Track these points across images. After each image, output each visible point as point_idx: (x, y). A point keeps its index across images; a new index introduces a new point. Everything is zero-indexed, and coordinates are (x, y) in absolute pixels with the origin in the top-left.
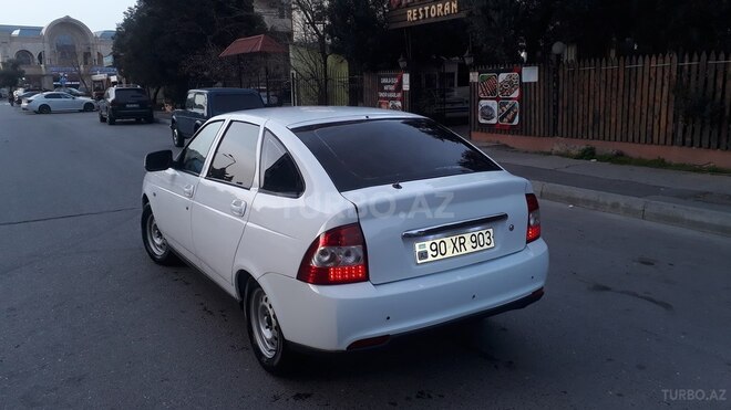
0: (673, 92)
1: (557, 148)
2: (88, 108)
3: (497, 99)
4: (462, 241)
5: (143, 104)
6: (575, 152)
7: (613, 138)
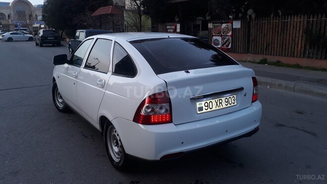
0: (305, 33)
1: (249, 59)
2: (31, 39)
3: (221, 36)
4: (221, 101)
5: (56, 38)
6: (257, 61)
7: (275, 54)
